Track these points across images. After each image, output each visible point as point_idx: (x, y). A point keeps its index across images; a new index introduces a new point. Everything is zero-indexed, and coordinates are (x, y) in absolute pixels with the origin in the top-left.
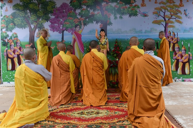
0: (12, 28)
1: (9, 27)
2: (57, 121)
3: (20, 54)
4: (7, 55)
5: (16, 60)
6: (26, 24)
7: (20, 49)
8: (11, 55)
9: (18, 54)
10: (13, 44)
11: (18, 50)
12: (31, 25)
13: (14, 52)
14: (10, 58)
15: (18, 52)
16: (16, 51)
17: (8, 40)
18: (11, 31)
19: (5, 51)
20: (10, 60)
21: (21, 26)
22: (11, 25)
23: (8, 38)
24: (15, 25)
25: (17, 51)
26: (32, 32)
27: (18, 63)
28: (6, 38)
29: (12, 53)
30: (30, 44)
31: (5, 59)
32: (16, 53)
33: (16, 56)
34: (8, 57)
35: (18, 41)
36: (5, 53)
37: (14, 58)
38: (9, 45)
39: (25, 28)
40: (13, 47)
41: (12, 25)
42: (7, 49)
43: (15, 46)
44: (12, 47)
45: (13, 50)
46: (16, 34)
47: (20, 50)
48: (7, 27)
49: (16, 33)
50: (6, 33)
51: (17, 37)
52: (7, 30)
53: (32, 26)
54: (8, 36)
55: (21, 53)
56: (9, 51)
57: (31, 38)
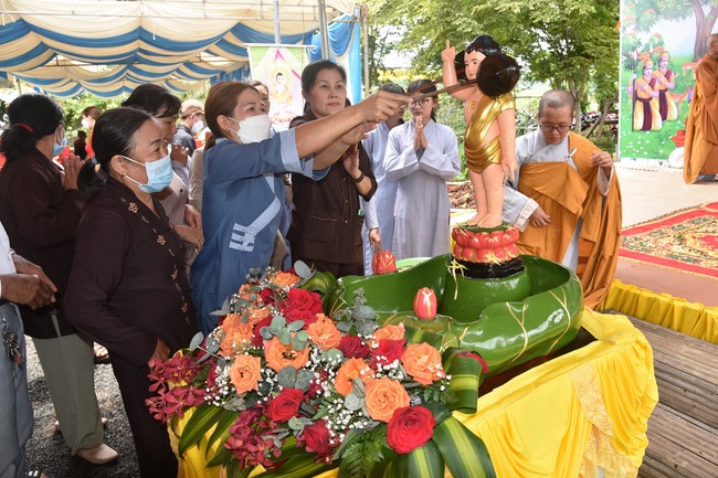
0: (651, 22)
1: (642, 20)
2: (711, 253)
3: (666, 90)
4: (635, 93)
5: (655, 106)
6: (688, 7)
7: (668, 75)
8: (644, 91)
9: (663, 88)
10: (650, 64)
11: (663, 79)
12: (703, 7)
13: (652, 84)
14: (641, 100)
15: (662, 83)
16: (657, 83)
17: (638, 55)
18: (647, 29)
19: (631, 83)
20: (642, 104)
21: (675, 15)
22: (647, 15)
23: (639, 50)
24: (658, 12)
25: (660, 83)
26: (704, 26)
27: (660, 112)
28: (634, 49)
29: (647, 87)
30: (695, 60)
31: (630, 101)
32: (658, 87)
33: (656, 94)
34: (636, 98)
35: (665, 55)
36: (631, 88)
37: (651, 99)
38: (639, 68)
39: (684, 18)
40: (651, 71)
41: (651, 12)
42: (635, 76)
43: (654, 70)
44: (647, 71)
45: (649, 79)
46: (658, 36)
47: (668, 79)
48: (637, 20)
49: (660, 33)
50: (634, 37)
51: (661, 43)
52: (637, 28)
53: (707, 10)
54: (640, 43)
55: (671, 85)
56: (640, 81)
57: (701, 44)
